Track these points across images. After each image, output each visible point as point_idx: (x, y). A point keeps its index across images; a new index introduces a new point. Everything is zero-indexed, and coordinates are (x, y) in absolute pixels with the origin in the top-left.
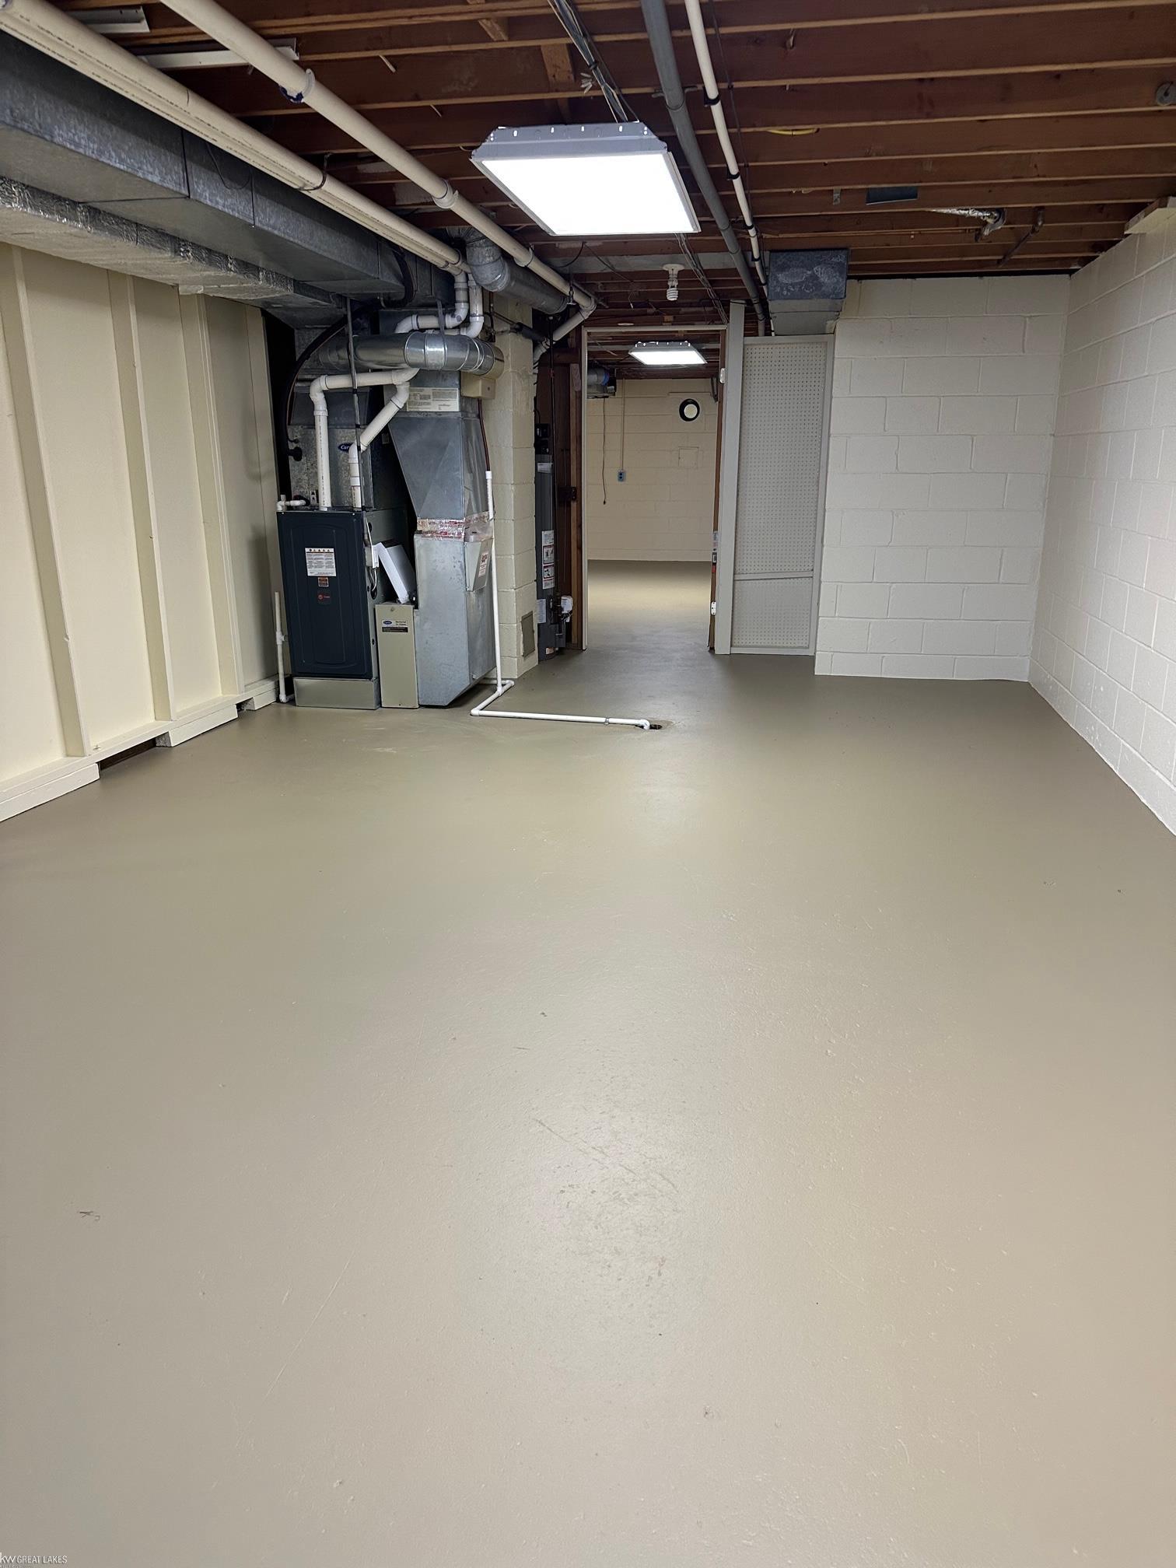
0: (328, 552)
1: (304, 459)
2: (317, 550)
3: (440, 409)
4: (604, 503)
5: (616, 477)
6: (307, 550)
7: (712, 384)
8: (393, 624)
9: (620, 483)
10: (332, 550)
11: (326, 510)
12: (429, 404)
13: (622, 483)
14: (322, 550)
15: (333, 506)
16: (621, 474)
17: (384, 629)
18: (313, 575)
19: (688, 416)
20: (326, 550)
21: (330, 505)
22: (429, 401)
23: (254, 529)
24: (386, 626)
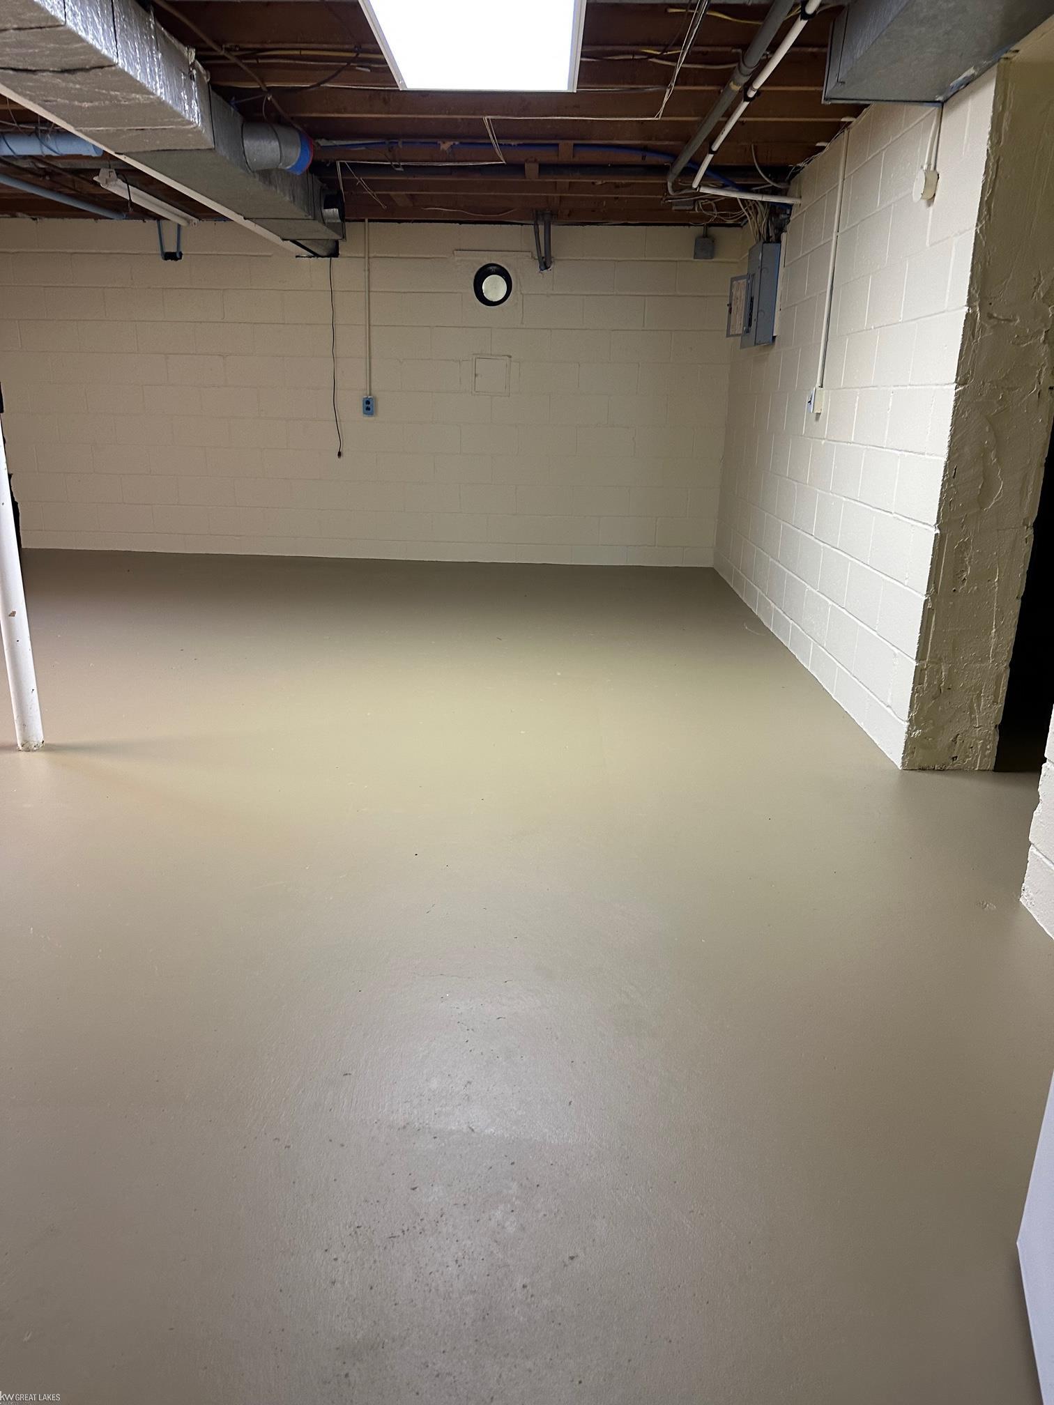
4: (339, 454)
5: (360, 406)
7: (537, 233)
9: (367, 418)
13: (371, 418)
16: (368, 402)
19: (490, 296)
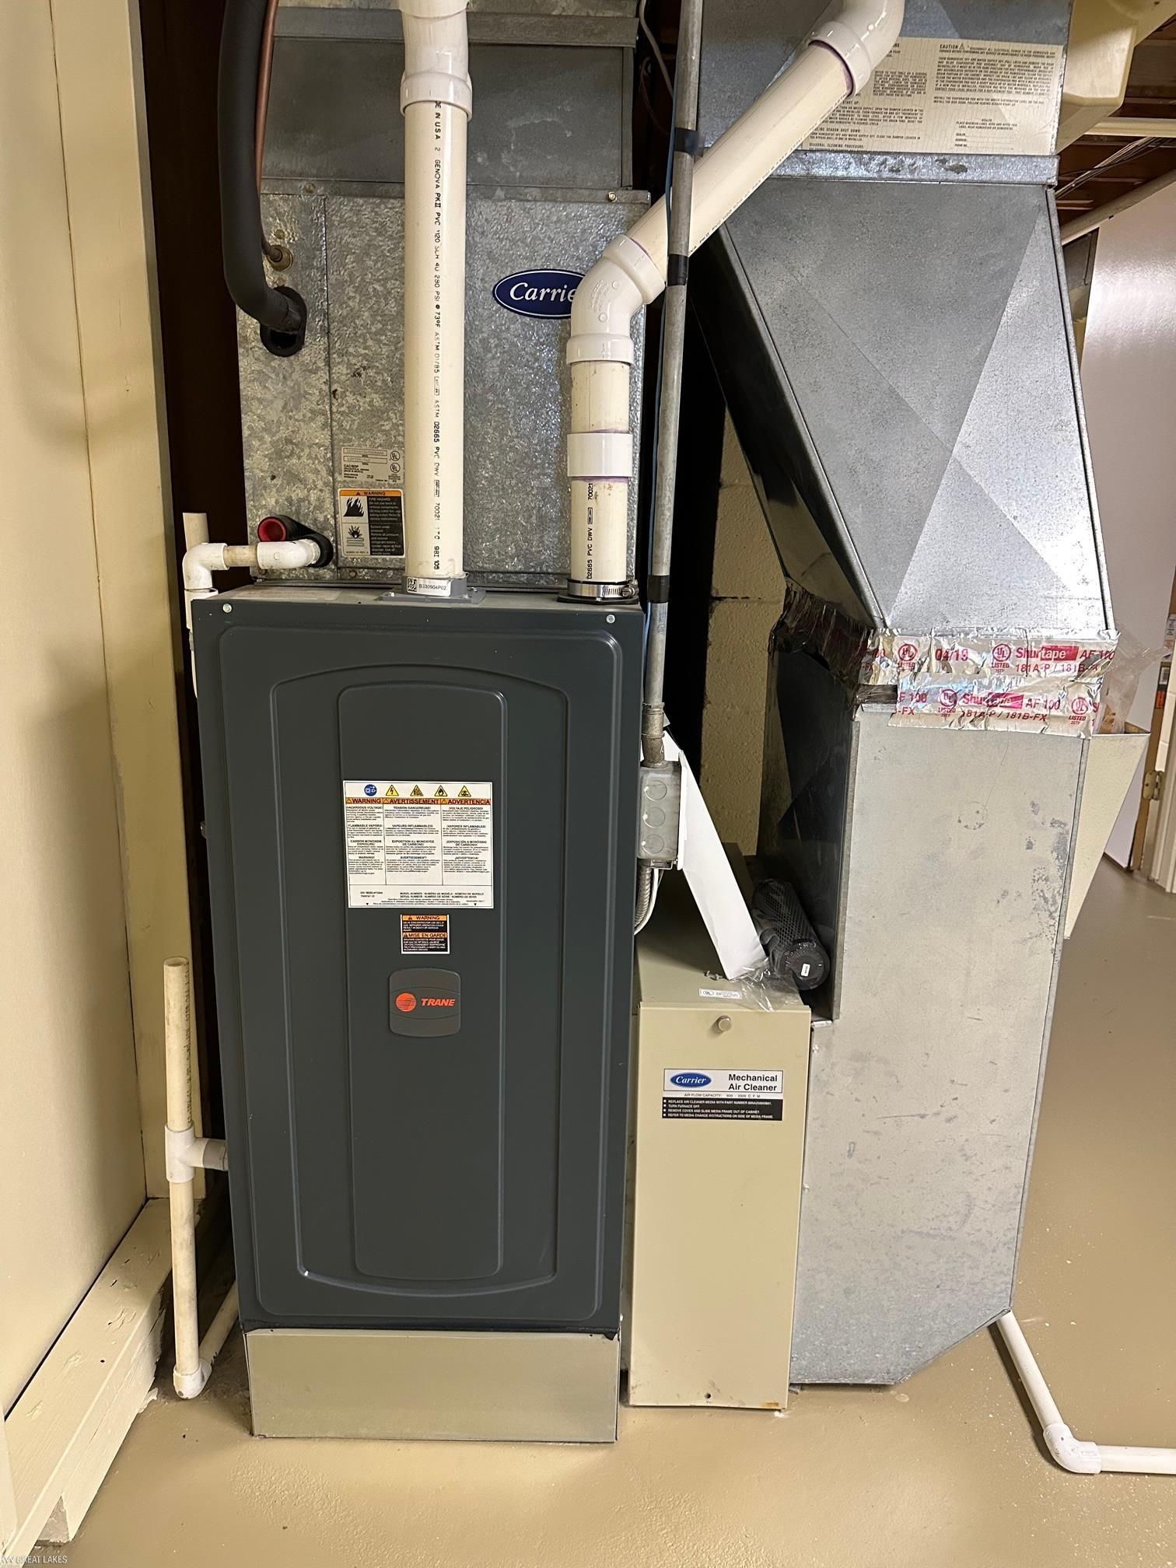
0: (465, 799)
1: (312, 350)
2: (404, 789)
3: (961, 140)
6: (353, 789)
8: (719, 1088)
10: (482, 790)
11: (446, 593)
12: (910, 116)
14: (429, 789)
15: (475, 575)
17: (672, 1108)
18: (373, 902)
20: (453, 789)
21: (458, 571)
22: (913, 102)
23: (60, 663)
24: (681, 1092)
